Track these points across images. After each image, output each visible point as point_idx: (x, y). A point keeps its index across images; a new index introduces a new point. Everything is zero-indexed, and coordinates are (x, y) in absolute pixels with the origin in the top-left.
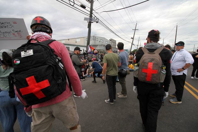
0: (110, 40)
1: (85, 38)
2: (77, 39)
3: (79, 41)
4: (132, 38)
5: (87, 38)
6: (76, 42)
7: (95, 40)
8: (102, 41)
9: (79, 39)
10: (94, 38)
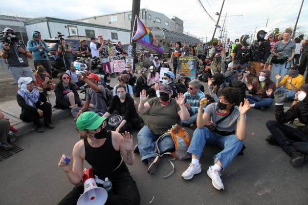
0: (172, 19)
1: (127, 15)
2: (112, 17)
3: (116, 20)
4: (218, 14)
5: (131, 13)
6: (110, 23)
7: (146, 19)
8: (159, 21)
9: (116, 16)
10: (144, 14)
